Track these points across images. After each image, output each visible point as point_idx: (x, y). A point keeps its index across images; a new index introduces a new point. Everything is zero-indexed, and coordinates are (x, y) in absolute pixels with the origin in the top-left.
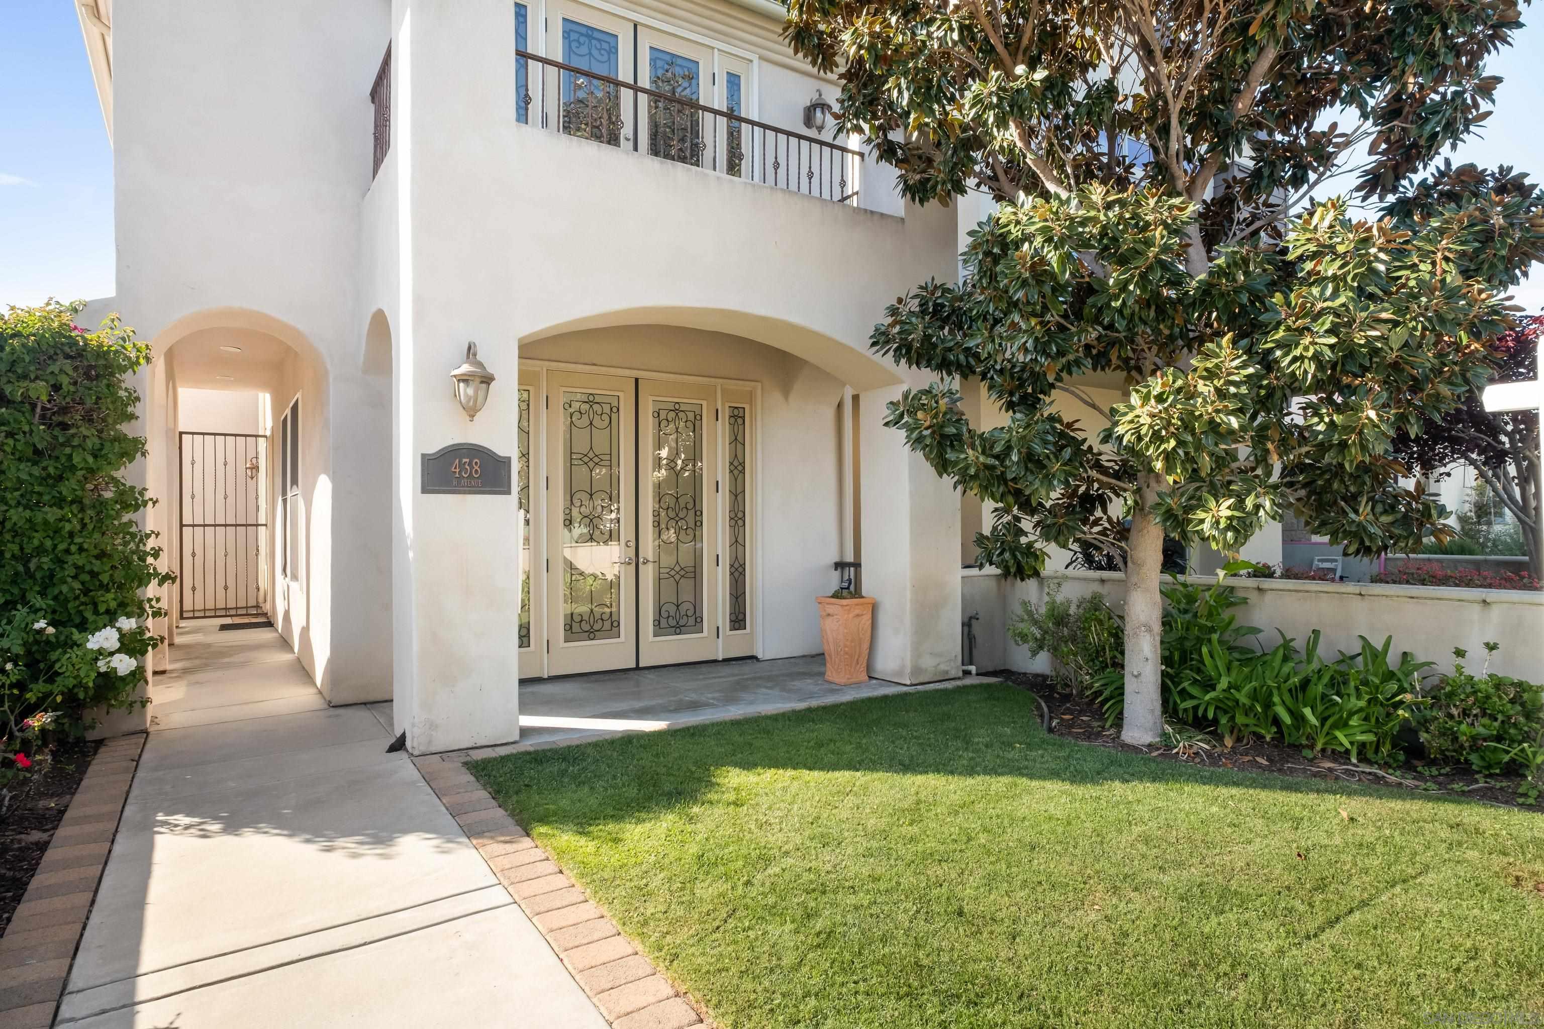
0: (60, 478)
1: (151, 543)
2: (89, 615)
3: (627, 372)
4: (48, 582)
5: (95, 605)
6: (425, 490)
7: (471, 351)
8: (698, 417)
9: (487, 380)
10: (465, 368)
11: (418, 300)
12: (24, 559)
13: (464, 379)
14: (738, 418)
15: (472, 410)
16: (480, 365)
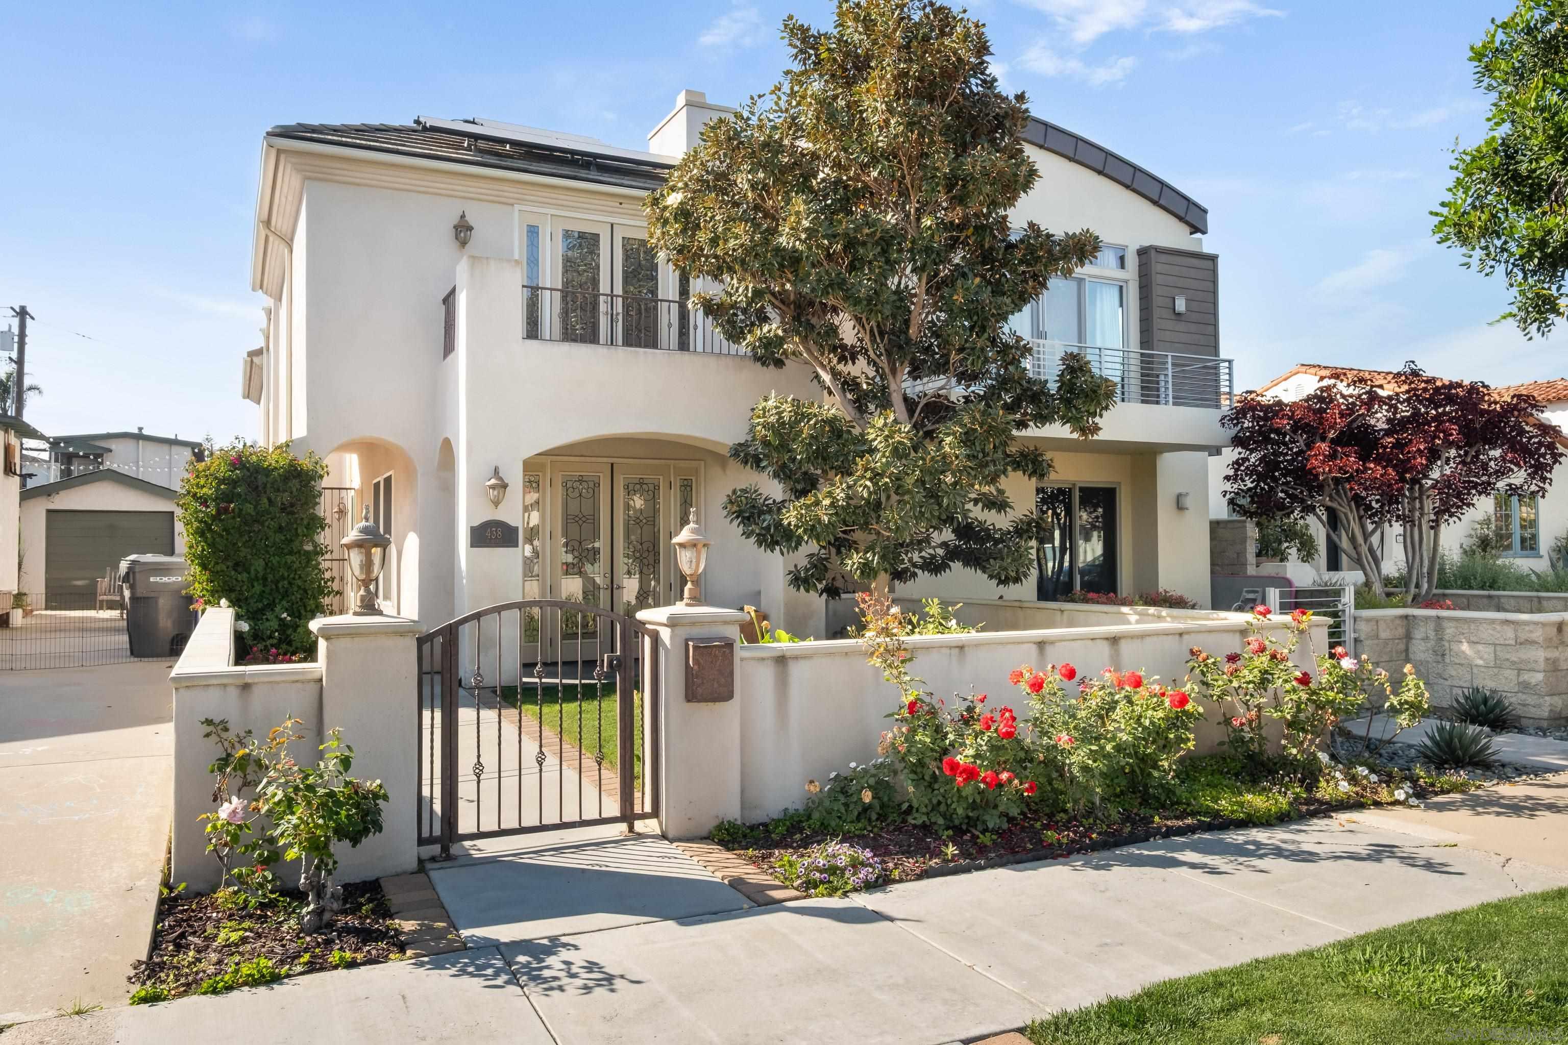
0: (291, 541)
1: (327, 575)
2: (303, 612)
3: (605, 460)
4: (285, 595)
5: (305, 607)
6: (472, 546)
7: (496, 471)
8: (656, 487)
9: (505, 486)
10: (493, 481)
11: (469, 444)
12: (276, 583)
13: (493, 487)
14: (687, 488)
15: (496, 503)
16: (501, 479)
